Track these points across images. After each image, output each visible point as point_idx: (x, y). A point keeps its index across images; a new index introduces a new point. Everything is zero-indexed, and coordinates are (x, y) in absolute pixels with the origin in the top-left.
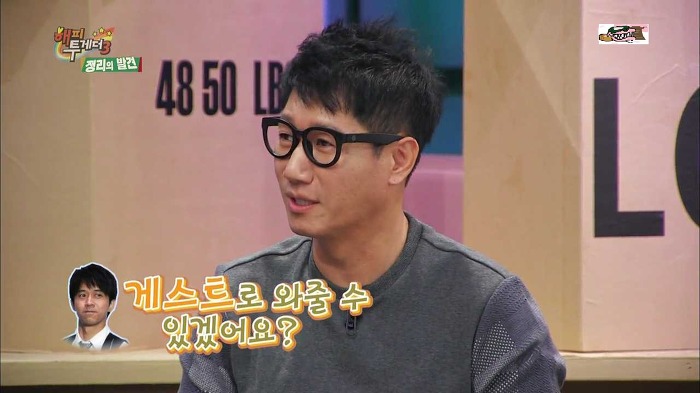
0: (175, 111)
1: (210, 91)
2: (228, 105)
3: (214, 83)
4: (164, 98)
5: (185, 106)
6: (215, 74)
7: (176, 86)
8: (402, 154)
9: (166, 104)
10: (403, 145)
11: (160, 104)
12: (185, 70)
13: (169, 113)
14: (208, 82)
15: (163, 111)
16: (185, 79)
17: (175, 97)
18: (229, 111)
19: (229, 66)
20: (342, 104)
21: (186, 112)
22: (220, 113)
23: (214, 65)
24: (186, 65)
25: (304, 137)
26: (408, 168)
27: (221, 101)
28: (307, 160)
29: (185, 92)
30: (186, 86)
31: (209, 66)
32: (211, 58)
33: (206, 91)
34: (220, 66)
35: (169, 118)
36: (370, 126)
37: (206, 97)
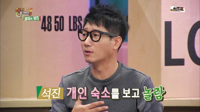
0: (47, 30)
1: (56, 24)
2: (62, 28)
3: (58, 22)
4: (43, 26)
5: (49, 28)
6: (58, 20)
7: (47, 23)
8: (117, 41)
9: (44, 28)
10: (118, 38)
11: (42, 28)
12: (49, 18)
13: (45, 31)
14: (56, 22)
15: (43, 30)
16: (49, 21)
17: (46, 26)
18: (62, 30)
19: (62, 17)
20: (101, 24)
21: (50, 30)
22: (59, 31)
23: (57, 17)
24: (50, 17)
25: (90, 34)
26: (119, 45)
27: (60, 27)
28: (91, 40)
29: (49, 25)
30: (50, 23)
31: (56, 17)
32: (57, 15)
33: (55, 24)
34: (59, 17)
35: (45, 32)
36: (109, 31)
37: (55, 26)
